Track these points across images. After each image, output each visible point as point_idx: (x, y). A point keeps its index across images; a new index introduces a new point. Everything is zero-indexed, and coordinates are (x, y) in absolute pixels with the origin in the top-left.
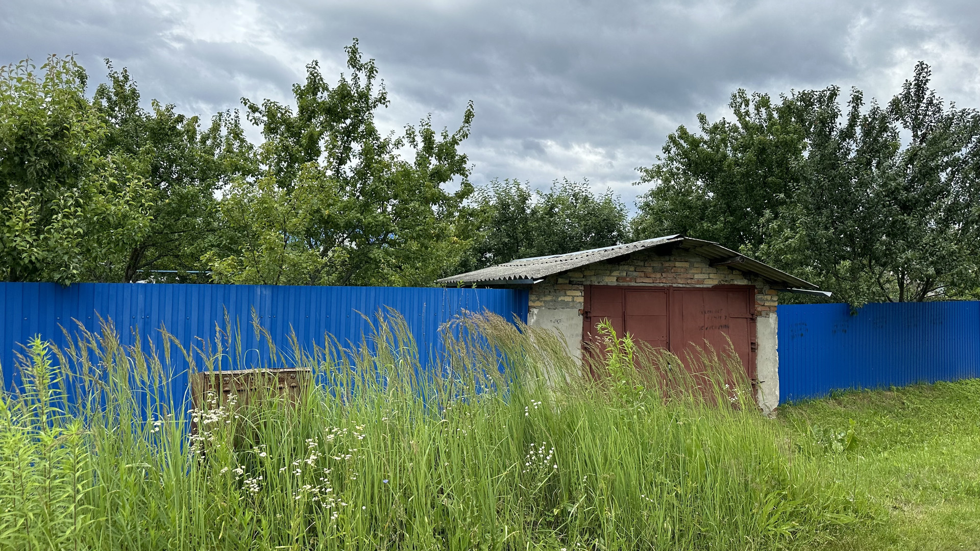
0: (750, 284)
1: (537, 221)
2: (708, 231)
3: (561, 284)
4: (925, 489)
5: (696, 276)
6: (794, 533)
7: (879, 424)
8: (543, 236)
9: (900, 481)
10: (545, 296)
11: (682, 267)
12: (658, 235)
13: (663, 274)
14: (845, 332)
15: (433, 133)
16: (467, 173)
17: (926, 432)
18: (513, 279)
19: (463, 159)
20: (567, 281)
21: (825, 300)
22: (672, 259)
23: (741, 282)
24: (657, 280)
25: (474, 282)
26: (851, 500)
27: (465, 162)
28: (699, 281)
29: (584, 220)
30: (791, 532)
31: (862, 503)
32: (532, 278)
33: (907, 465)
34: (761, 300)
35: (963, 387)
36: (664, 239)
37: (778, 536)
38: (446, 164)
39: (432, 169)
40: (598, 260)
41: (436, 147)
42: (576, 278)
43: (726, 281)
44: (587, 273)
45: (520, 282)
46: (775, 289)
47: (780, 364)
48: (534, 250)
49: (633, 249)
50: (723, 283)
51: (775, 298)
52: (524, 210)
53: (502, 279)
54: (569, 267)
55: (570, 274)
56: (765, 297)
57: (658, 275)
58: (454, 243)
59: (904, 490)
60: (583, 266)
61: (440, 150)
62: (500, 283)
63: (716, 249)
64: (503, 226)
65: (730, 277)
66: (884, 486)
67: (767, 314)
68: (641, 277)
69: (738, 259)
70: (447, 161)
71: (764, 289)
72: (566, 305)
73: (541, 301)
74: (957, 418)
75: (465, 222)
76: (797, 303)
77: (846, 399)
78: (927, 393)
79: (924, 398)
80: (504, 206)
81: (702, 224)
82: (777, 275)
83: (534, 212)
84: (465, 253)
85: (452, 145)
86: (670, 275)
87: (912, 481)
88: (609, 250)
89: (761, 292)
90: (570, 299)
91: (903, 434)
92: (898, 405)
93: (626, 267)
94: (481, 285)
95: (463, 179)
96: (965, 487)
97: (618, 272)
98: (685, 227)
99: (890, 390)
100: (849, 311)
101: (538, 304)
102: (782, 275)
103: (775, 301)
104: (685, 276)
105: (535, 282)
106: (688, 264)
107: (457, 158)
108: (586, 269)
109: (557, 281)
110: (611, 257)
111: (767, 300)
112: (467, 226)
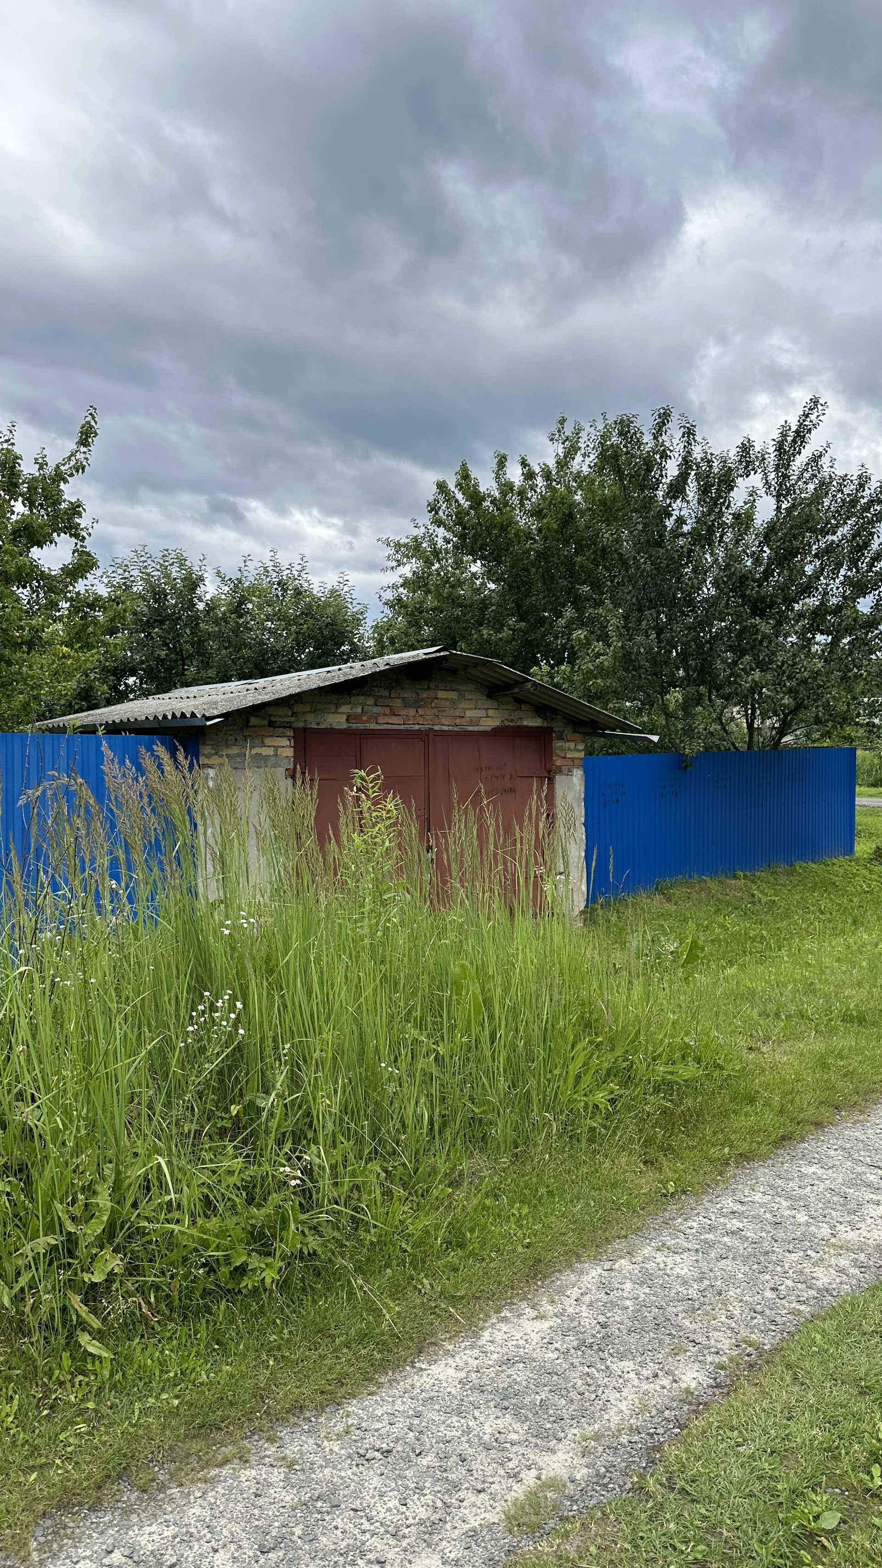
0: (545, 724)
1: (216, 622)
2: (488, 641)
3: (255, 726)
4: (789, 1017)
5: (469, 714)
6: (612, 1101)
7: (722, 926)
8: (226, 648)
9: (755, 1010)
10: (228, 747)
11: (447, 699)
12: (413, 648)
13: (419, 710)
14: (676, 794)
15: (18, 458)
16: (84, 533)
17: (783, 936)
18: (170, 717)
19: (76, 509)
20: (266, 723)
21: (650, 748)
22: (432, 686)
23: (533, 722)
24: (409, 720)
25: (101, 725)
26: (691, 1043)
27: (80, 515)
28: (472, 722)
29: (296, 624)
30: (609, 1101)
31: (707, 1046)
32: (204, 715)
33: (763, 984)
34: (562, 749)
35: (829, 868)
36: (419, 654)
37: (590, 1109)
38: (42, 516)
39: (16, 521)
40: (315, 686)
41: (24, 483)
42: (281, 716)
43: (512, 721)
44: (298, 708)
45: (181, 723)
46: (580, 733)
47: (587, 845)
48: (211, 673)
49: (371, 668)
50: (507, 723)
51: (581, 747)
52: (194, 605)
53: (152, 719)
54: (266, 698)
55: (270, 710)
56: (567, 744)
57: (412, 712)
58: (64, 657)
59: (761, 1022)
60: (291, 696)
61: (32, 489)
62: (147, 726)
63: (498, 670)
64: (157, 630)
65: (517, 715)
66: (735, 1017)
67: (570, 771)
68: (385, 715)
69: (529, 685)
70: (46, 510)
71: (566, 732)
72: (260, 761)
73: (222, 756)
74: (822, 913)
75: (81, 618)
76: (610, 754)
77: (678, 892)
78: (783, 879)
79: (779, 887)
80: (158, 595)
81: (480, 631)
82: (583, 711)
83: (211, 607)
84: (87, 676)
85: (54, 481)
86: (430, 712)
87: (771, 1007)
88: (334, 671)
89: (561, 738)
90: (269, 752)
91: (754, 940)
92: (747, 898)
93: (361, 699)
94: (114, 729)
95: (76, 544)
96: (841, 1011)
97: (349, 706)
98: (454, 638)
99: (735, 877)
100: (682, 764)
101: (215, 760)
102: (590, 711)
103: (580, 751)
104: (451, 712)
105: (209, 723)
106: (456, 693)
107: (63, 506)
108: (296, 701)
109: (248, 721)
110: (335, 681)
111: (569, 749)
112: (85, 627)
